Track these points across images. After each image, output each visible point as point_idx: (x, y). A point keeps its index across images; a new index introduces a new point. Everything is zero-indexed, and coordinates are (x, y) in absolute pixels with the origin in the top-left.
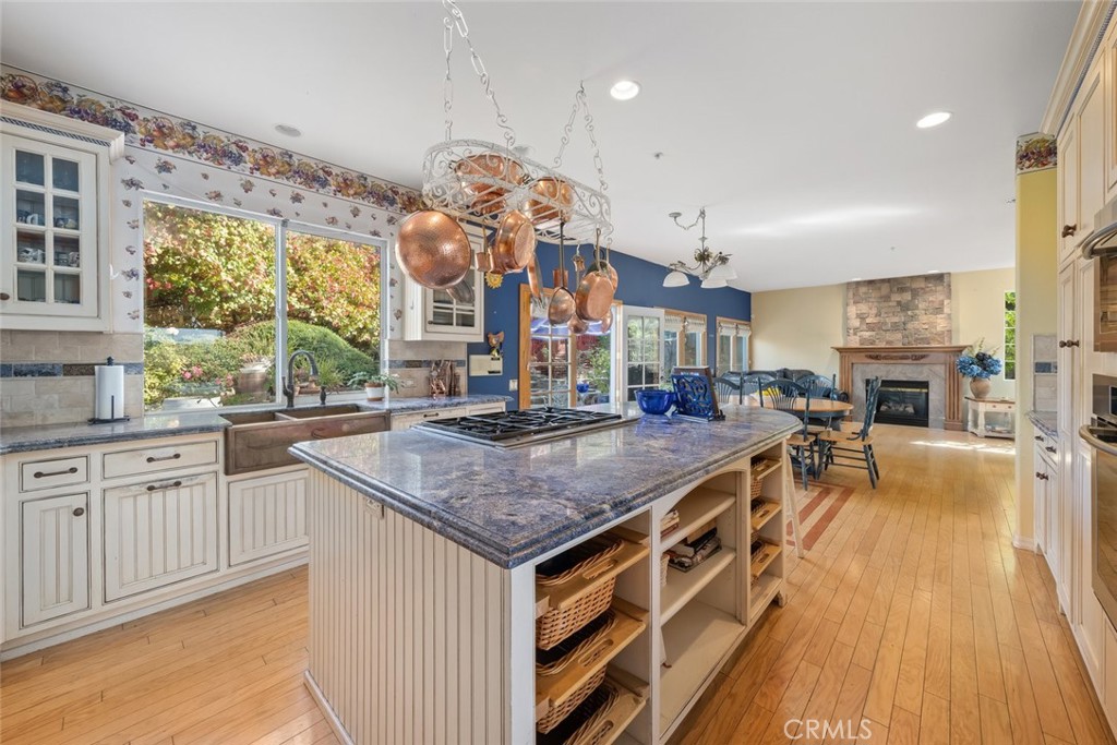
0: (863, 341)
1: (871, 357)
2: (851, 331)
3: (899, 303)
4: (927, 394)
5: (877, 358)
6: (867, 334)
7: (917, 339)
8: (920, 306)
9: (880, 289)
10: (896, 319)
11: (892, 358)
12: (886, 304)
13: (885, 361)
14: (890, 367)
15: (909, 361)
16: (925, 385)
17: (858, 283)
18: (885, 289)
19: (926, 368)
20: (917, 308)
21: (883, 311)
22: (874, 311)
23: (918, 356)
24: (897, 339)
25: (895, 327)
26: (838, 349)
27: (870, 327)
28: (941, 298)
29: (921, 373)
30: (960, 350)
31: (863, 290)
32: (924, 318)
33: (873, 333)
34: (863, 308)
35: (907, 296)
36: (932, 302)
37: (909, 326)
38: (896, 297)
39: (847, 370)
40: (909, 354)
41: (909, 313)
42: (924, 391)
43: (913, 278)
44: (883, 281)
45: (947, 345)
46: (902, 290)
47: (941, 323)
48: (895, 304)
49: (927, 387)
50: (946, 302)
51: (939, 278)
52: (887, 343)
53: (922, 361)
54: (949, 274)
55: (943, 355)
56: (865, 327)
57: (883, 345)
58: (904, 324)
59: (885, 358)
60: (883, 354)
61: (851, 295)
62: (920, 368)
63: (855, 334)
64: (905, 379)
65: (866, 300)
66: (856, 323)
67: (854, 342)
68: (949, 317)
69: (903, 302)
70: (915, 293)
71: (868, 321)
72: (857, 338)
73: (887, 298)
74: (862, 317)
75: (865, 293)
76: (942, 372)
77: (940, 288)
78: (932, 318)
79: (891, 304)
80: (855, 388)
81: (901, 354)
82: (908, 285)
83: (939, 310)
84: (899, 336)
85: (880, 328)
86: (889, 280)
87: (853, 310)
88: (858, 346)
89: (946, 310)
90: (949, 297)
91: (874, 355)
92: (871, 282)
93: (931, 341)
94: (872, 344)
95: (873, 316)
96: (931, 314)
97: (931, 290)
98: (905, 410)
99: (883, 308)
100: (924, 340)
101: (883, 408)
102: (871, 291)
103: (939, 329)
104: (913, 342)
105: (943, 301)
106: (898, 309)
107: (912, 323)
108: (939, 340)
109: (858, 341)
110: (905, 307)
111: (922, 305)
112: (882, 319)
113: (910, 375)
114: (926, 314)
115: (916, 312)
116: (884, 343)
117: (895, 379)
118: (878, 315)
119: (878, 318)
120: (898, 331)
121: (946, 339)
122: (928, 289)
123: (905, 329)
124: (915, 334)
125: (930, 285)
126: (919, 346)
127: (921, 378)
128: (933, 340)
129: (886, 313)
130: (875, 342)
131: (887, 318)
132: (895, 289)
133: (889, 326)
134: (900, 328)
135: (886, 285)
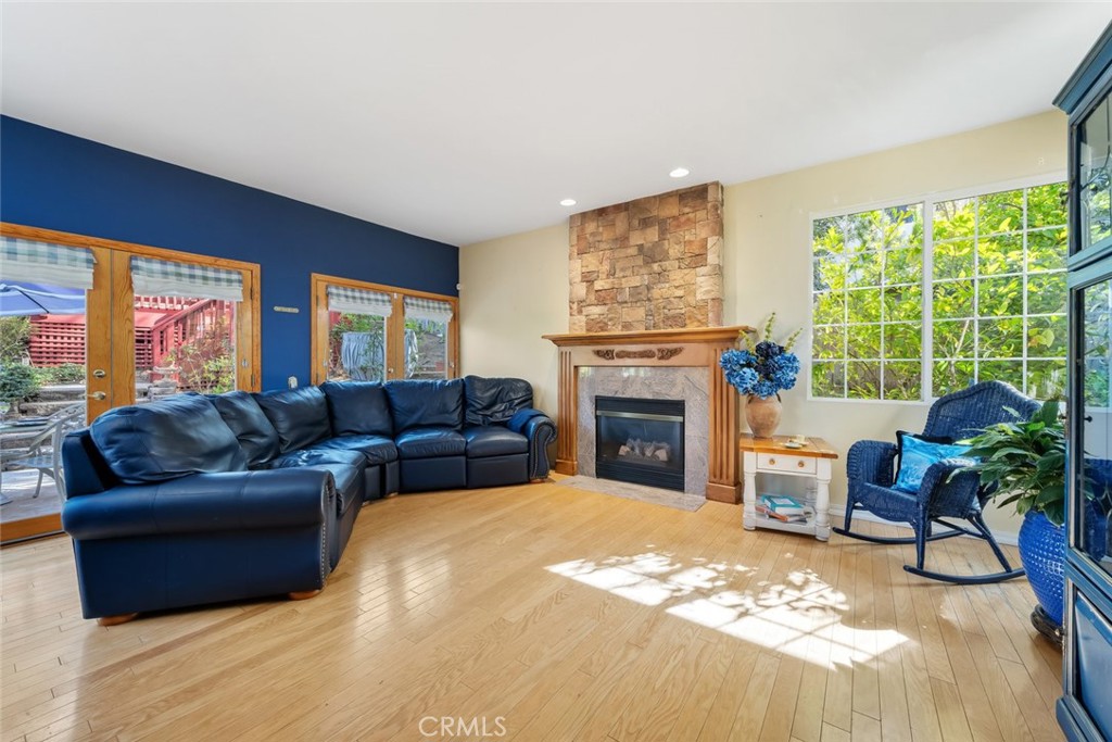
0: (590, 323)
1: (601, 354)
2: (576, 306)
3: (641, 247)
4: (683, 426)
5: (609, 355)
6: (596, 311)
7: (667, 318)
8: (671, 252)
9: (613, 223)
10: (636, 281)
11: (629, 356)
12: (622, 252)
13: (621, 362)
14: (627, 372)
15: (655, 361)
16: (678, 407)
18: (621, 223)
19: (679, 376)
20: (666, 257)
21: (618, 266)
22: (606, 267)
23: (663, 347)
24: (635, 318)
25: (639, 296)
26: (555, 340)
27: (602, 298)
28: (703, 236)
29: (673, 384)
30: (732, 336)
31: (591, 227)
32: (677, 276)
33: (605, 309)
34: (591, 261)
35: (652, 234)
36: (690, 242)
37: (656, 293)
38: (637, 238)
39: (570, 379)
40: (655, 347)
41: (656, 267)
42: (680, 419)
44: (618, 208)
45: (712, 327)
46: (645, 223)
47: (703, 290)
48: (633, 251)
49: (682, 413)
50: (712, 242)
51: (696, 195)
52: (626, 326)
53: (674, 361)
54: (716, 184)
55: (703, 348)
56: (592, 297)
57: (617, 331)
58: (649, 288)
59: (620, 355)
60: (618, 348)
61: (575, 237)
62: (670, 375)
63: (580, 312)
64: (650, 397)
65: (595, 246)
66: (582, 291)
67: (579, 326)
68: (719, 272)
69: (647, 245)
70: (664, 228)
71: (598, 285)
72: (584, 319)
73: (623, 241)
74: (588, 279)
75: (592, 234)
76: (706, 383)
77: (701, 214)
78: (689, 274)
79: (629, 251)
80: (580, 414)
81: (643, 347)
82: (655, 213)
83: (699, 258)
84: (640, 313)
85: (614, 299)
86: (626, 206)
87: (577, 267)
88: (583, 333)
89: (712, 258)
90: (719, 229)
91: (606, 349)
92: (601, 213)
93: (688, 321)
94: (602, 329)
95: (604, 276)
96: (689, 267)
97: (689, 220)
98: (653, 455)
99: (617, 260)
100: (678, 319)
101: (624, 450)
102: (601, 229)
103: (699, 297)
104: (661, 324)
105: (706, 240)
106: (640, 261)
107: (659, 286)
108: (700, 317)
109: (583, 324)
110: (650, 256)
111: (674, 250)
112: (616, 281)
113: (657, 389)
114: (679, 268)
115: (666, 264)
116: (620, 327)
117: (635, 396)
118: (612, 274)
119: (611, 280)
120: (638, 304)
121: (710, 315)
122: (683, 219)
123: (649, 300)
124: (664, 308)
125: (687, 210)
126: (670, 330)
127: (674, 395)
128: (690, 318)
129: (622, 270)
130: (606, 324)
131: (623, 280)
132: (636, 222)
133: (626, 295)
134: (642, 297)
135: (622, 216)
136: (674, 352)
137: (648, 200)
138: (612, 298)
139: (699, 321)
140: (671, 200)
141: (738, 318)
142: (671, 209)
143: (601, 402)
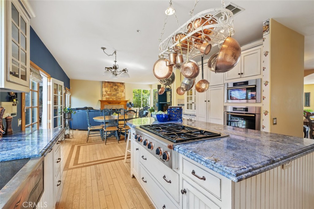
0: (106, 98)
1: (109, 103)
2: (104, 95)
3: (115, 89)
6: (108, 97)
7: (119, 98)
9: (110, 84)
10: (114, 93)
11: (113, 103)
12: (112, 89)
14: (113, 106)
15: (117, 104)
17: (105, 82)
18: (112, 84)
19: (120, 106)
20: (119, 91)
21: (111, 90)
22: (109, 90)
23: (119, 103)
24: (114, 98)
25: (114, 95)
26: (100, 101)
27: (108, 95)
29: (119, 107)
30: (126, 101)
31: (107, 84)
32: (120, 93)
34: (107, 89)
35: (116, 87)
37: (117, 95)
38: (114, 87)
40: (117, 102)
41: (117, 92)
43: (118, 83)
44: (111, 82)
46: (115, 85)
47: (123, 95)
50: (124, 90)
51: (123, 84)
52: (113, 99)
53: (120, 104)
55: (123, 102)
56: (107, 94)
57: (111, 100)
59: (112, 103)
61: (103, 85)
63: (105, 96)
65: (107, 87)
67: (104, 99)
68: (125, 93)
71: (108, 93)
73: (112, 87)
74: (106, 92)
76: (123, 106)
77: (123, 86)
79: (113, 89)
81: (115, 102)
82: (117, 84)
83: (123, 92)
84: (115, 97)
85: (111, 95)
86: (113, 82)
87: (104, 89)
88: (105, 100)
89: (124, 92)
90: (124, 89)
91: (109, 102)
92: (108, 82)
94: (109, 99)
100: (120, 99)
106: (115, 90)
108: (123, 99)
111: (120, 90)
112: (111, 93)
118: (110, 91)
122: (121, 86)
132: (114, 85)
135: (112, 83)
136: (120, 103)
137: (116, 82)
141: (126, 99)
142: (119, 85)
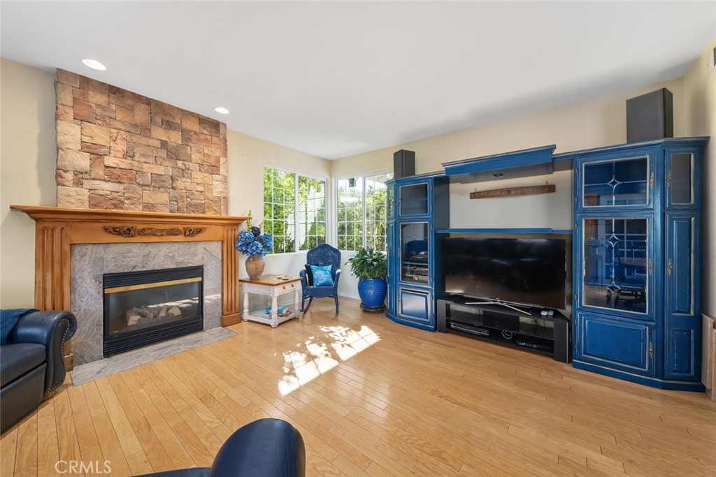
0: (94, 199)
1: (115, 231)
2: (70, 176)
3: (164, 144)
4: (201, 284)
5: (128, 233)
6: (106, 187)
7: (190, 205)
8: (193, 156)
9: (132, 109)
10: (159, 170)
11: (154, 233)
12: (143, 141)
13: (145, 239)
14: (150, 248)
15: (180, 238)
16: (198, 271)
17: (86, 82)
18: (141, 115)
19: (200, 248)
20: (189, 159)
21: (137, 150)
22: (121, 146)
23: (192, 231)
24: (161, 202)
25: (158, 183)
27: (113, 175)
28: (217, 154)
29: (195, 254)
30: (237, 222)
31: (97, 98)
32: (199, 176)
33: (119, 187)
34: (99, 135)
35: (175, 138)
36: (208, 155)
37: (179, 184)
38: (159, 134)
40: (180, 227)
41: (180, 164)
42: (199, 280)
45: (223, 215)
46: (169, 125)
47: (217, 190)
48: (158, 144)
49: (201, 274)
50: (222, 160)
51: (215, 126)
52: (146, 206)
53: (197, 238)
54: (225, 124)
55: (220, 228)
56: (100, 172)
57: (138, 210)
58: (172, 179)
59: (142, 233)
60: (140, 227)
62: (193, 247)
63: (79, 183)
65: (106, 121)
66: (84, 161)
67: (75, 199)
68: (225, 181)
69: (170, 144)
70: (187, 136)
71: (109, 161)
72: (84, 193)
73: (145, 130)
74: (95, 152)
75: (101, 107)
76: (219, 251)
77: (216, 140)
78: (207, 178)
79: (152, 142)
81: (168, 227)
82: (178, 121)
83: (214, 169)
84: (163, 197)
85: (132, 180)
87: (71, 133)
88: (85, 207)
89: (222, 170)
90: (225, 154)
91: (121, 226)
92: (114, 91)
93: (206, 210)
94: (115, 206)
95: (120, 155)
96: (206, 172)
97: (206, 139)
98: (168, 315)
99: (138, 145)
100: (199, 207)
101: (133, 320)
102: (114, 107)
103: (214, 194)
104: (185, 210)
105: (219, 158)
106: (163, 154)
107: (184, 179)
108: (216, 208)
109: (86, 198)
110: (174, 154)
111: (196, 157)
112: (136, 164)
113: (179, 259)
114: (200, 170)
115: (189, 165)
116: (141, 207)
117: (157, 268)
118: (128, 155)
119: (129, 161)
120: (162, 190)
121: (222, 207)
122: (202, 137)
123: (173, 188)
124: (187, 197)
125: (205, 132)
126: (193, 215)
127: (195, 262)
128: (208, 207)
129: (143, 155)
130: (123, 203)
131: (145, 165)
132: (159, 120)
133: (148, 179)
134: (166, 184)
135: (144, 107)
136: (200, 231)
138: (130, 179)
139: (215, 210)
140: (192, 118)
141: (234, 213)
142: (192, 126)
143: (110, 280)
